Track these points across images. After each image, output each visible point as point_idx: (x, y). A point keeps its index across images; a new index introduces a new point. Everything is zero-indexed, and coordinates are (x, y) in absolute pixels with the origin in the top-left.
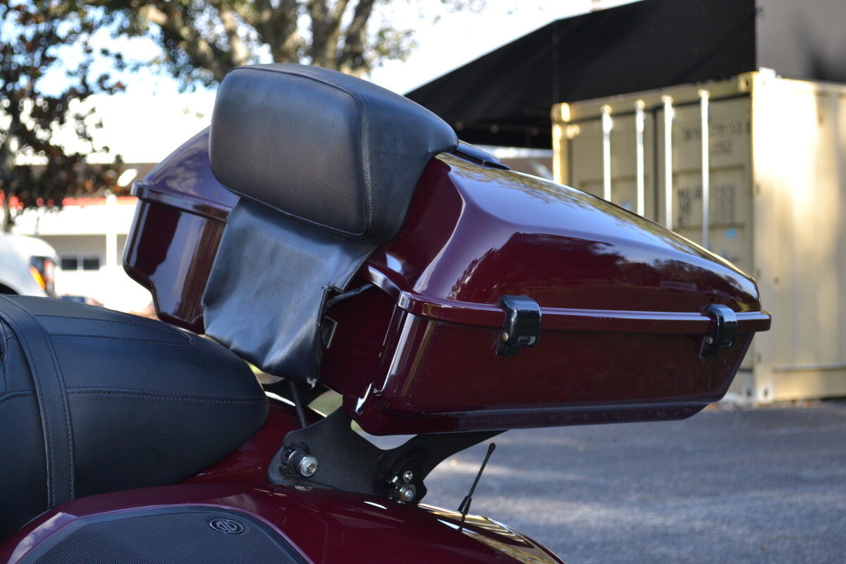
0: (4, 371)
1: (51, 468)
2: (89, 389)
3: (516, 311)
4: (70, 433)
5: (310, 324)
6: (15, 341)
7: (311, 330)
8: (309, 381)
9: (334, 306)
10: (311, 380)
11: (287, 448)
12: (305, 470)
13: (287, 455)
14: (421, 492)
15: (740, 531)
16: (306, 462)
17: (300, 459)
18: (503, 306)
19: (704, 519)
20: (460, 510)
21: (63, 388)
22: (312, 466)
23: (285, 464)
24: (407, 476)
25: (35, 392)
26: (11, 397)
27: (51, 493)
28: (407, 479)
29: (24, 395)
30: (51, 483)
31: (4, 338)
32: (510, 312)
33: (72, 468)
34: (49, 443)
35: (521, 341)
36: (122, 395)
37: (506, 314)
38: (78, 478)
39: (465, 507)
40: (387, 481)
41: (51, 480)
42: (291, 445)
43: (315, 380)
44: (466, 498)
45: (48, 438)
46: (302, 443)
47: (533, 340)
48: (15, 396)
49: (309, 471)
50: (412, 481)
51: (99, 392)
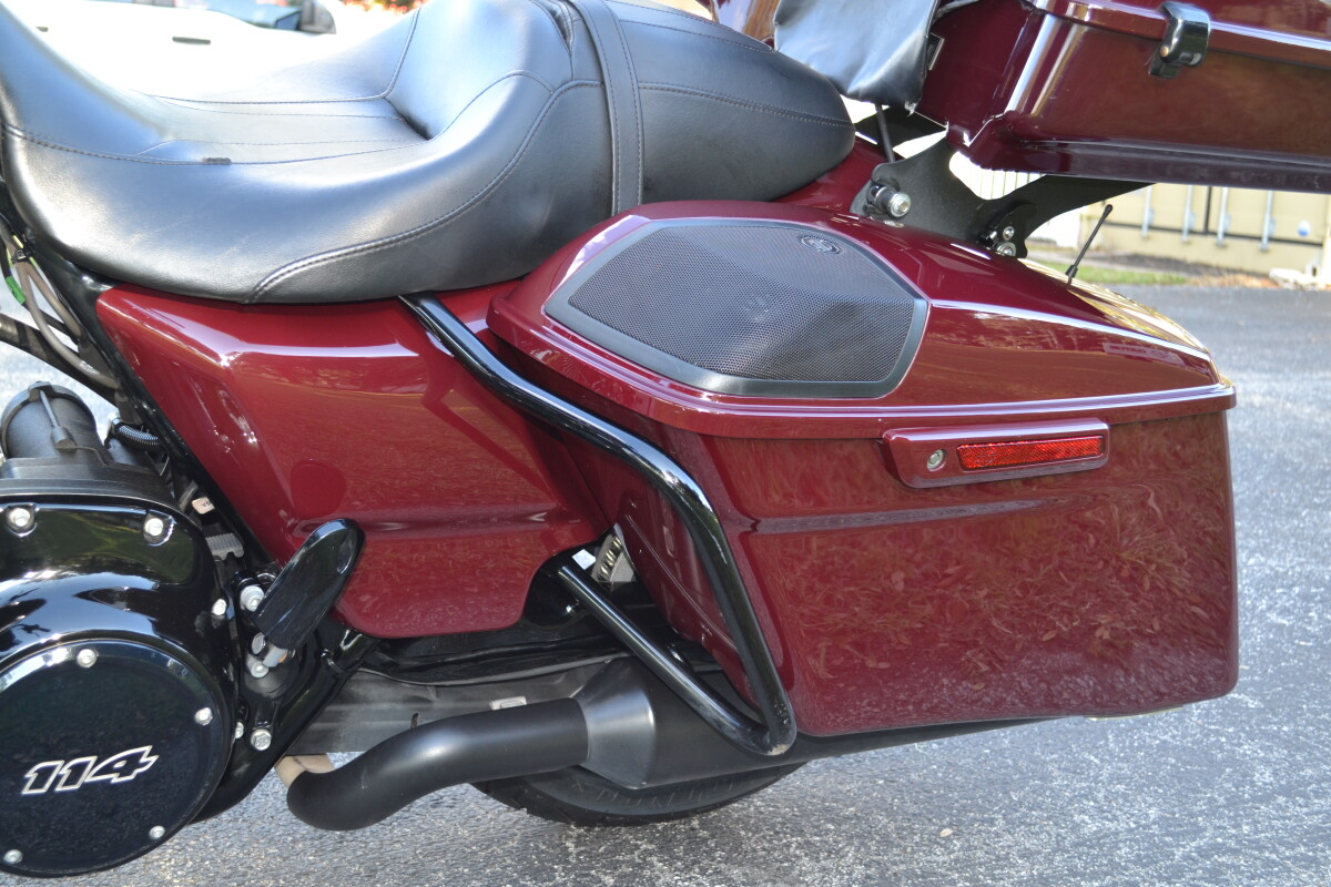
0: (570, 56)
1: (617, 171)
2: (663, 86)
3: (1180, 22)
4: (640, 133)
5: (916, 36)
6: (581, 23)
7: (915, 43)
8: (907, 107)
9: (946, 15)
10: (911, 104)
11: (874, 184)
12: (896, 208)
13: (874, 193)
14: (1023, 252)
15: (1307, 410)
16: (898, 201)
17: (890, 198)
18: (1166, 13)
19: (1264, 395)
20: (1067, 273)
21: (634, 80)
22: (904, 204)
23: (871, 203)
24: (1007, 232)
25: (603, 83)
26: (577, 85)
27: (617, 200)
28: (1007, 236)
29: (591, 86)
30: (617, 189)
31: (569, 20)
32: (1174, 22)
33: (640, 174)
34: (617, 143)
35: (1183, 59)
36: (698, 97)
37: (1168, 24)
38: (646, 188)
39: (1072, 271)
40: (983, 236)
41: (617, 184)
42: (881, 180)
43: (915, 105)
44: (1072, 267)
45: (617, 136)
46: (893, 180)
47: (1197, 58)
48: (582, 85)
49: (900, 211)
50: (1012, 240)
51: (674, 90)
